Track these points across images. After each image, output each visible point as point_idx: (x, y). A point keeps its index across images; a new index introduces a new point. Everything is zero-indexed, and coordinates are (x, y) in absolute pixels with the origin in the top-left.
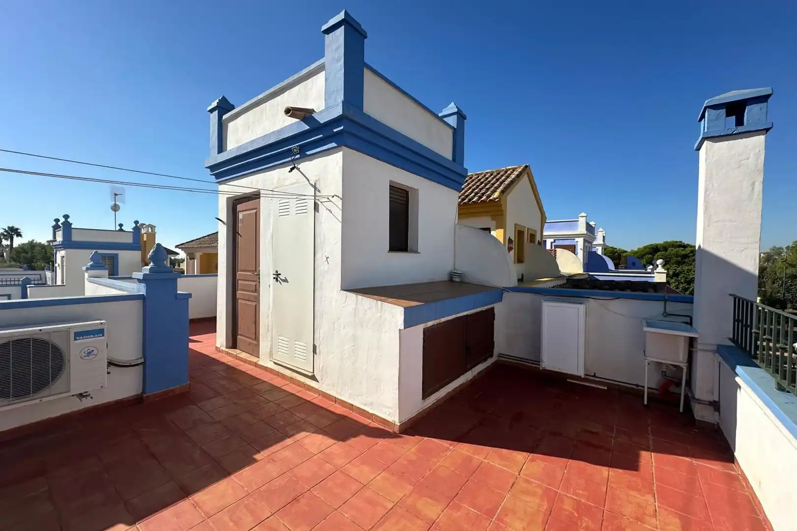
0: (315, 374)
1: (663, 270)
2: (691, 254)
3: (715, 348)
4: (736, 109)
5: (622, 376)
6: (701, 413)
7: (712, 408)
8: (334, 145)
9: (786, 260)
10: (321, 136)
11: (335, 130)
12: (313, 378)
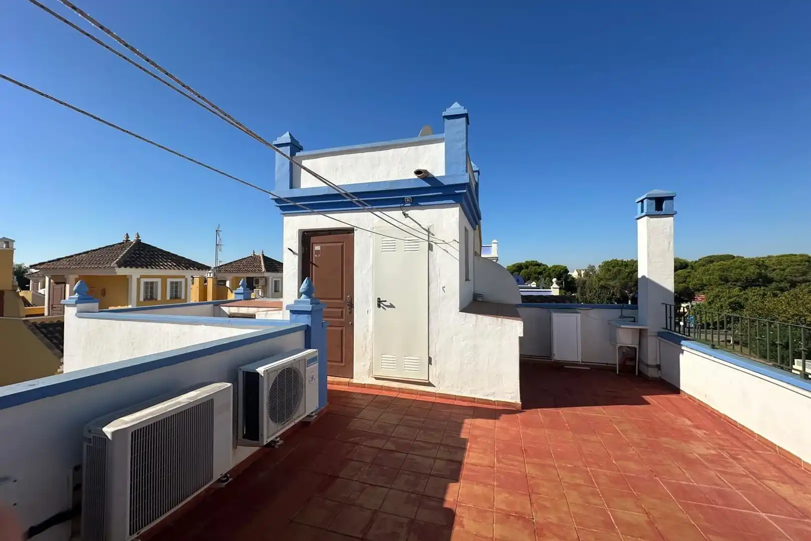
0: (431, 382)
1: (557, 286)
2: (544, 272)
3: (656, 334)
4: (659, 202)
5: (597, 359)
6: (652, 373)
7: (657, 369)
8: (451, 201)
9: (598, 275)
10: (441, 193)
11: (457, 192)
12: (429, 384)
